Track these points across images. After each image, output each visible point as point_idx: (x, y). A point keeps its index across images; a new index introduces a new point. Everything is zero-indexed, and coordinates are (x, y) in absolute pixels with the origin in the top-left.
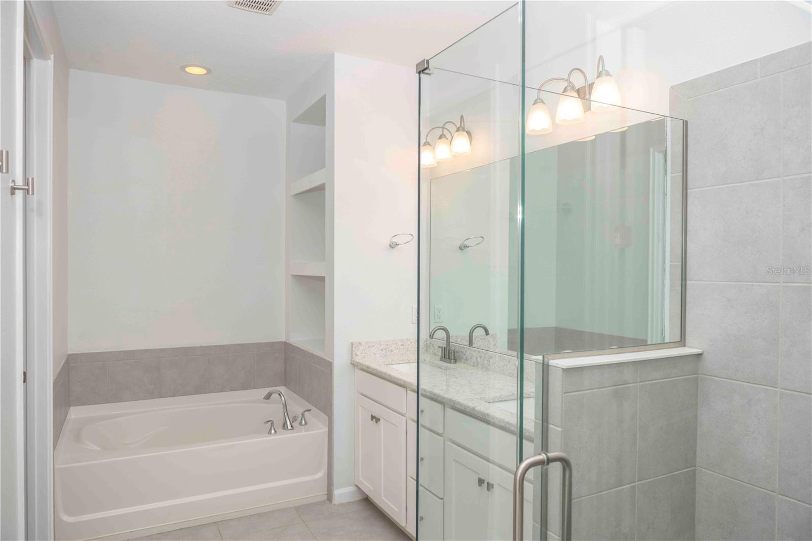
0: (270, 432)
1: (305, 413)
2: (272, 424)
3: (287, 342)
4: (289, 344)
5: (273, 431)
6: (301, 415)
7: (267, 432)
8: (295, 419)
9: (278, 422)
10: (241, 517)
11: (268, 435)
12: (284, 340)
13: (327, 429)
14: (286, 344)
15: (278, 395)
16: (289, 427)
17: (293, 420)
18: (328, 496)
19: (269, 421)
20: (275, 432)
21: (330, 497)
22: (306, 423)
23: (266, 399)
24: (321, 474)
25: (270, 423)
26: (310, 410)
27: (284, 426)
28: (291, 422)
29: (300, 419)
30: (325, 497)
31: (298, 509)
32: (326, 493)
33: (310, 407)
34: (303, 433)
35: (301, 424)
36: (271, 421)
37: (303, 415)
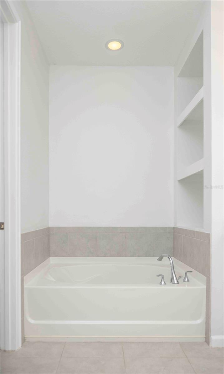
0: (161, 283)
1: (188, 273)
2: (163, 278)
3: (175, 227)
4: (176, 228)
5: (163, 283)
6: (185, 274)
7: (159, 283)
8: (180, 277)
9: (167, 277)
10: (140, 342)
11: (160, 285)
12: (173, 226)
13: (205, 287)
14: (174, 228)
15: (168, 258)
16: (176, 282)
17: (179, 278)
18: (206, 339)
19: (160, 275)
20: (165, 283)
21: (207, 340)
22: (188, 280)
23: (159, 260)
24: (200, 321)
25: (161, 276)
26: (191, 271)
27: (172, 279)
28: (178, 279)
29: (184, 277)
30: (204, 340)
31: (182, 344)
32: (205, 336)
33: (191, 269)
34: (186, 287)
35: (184, 280)
36: (162, 275)
37: (186, 274)
